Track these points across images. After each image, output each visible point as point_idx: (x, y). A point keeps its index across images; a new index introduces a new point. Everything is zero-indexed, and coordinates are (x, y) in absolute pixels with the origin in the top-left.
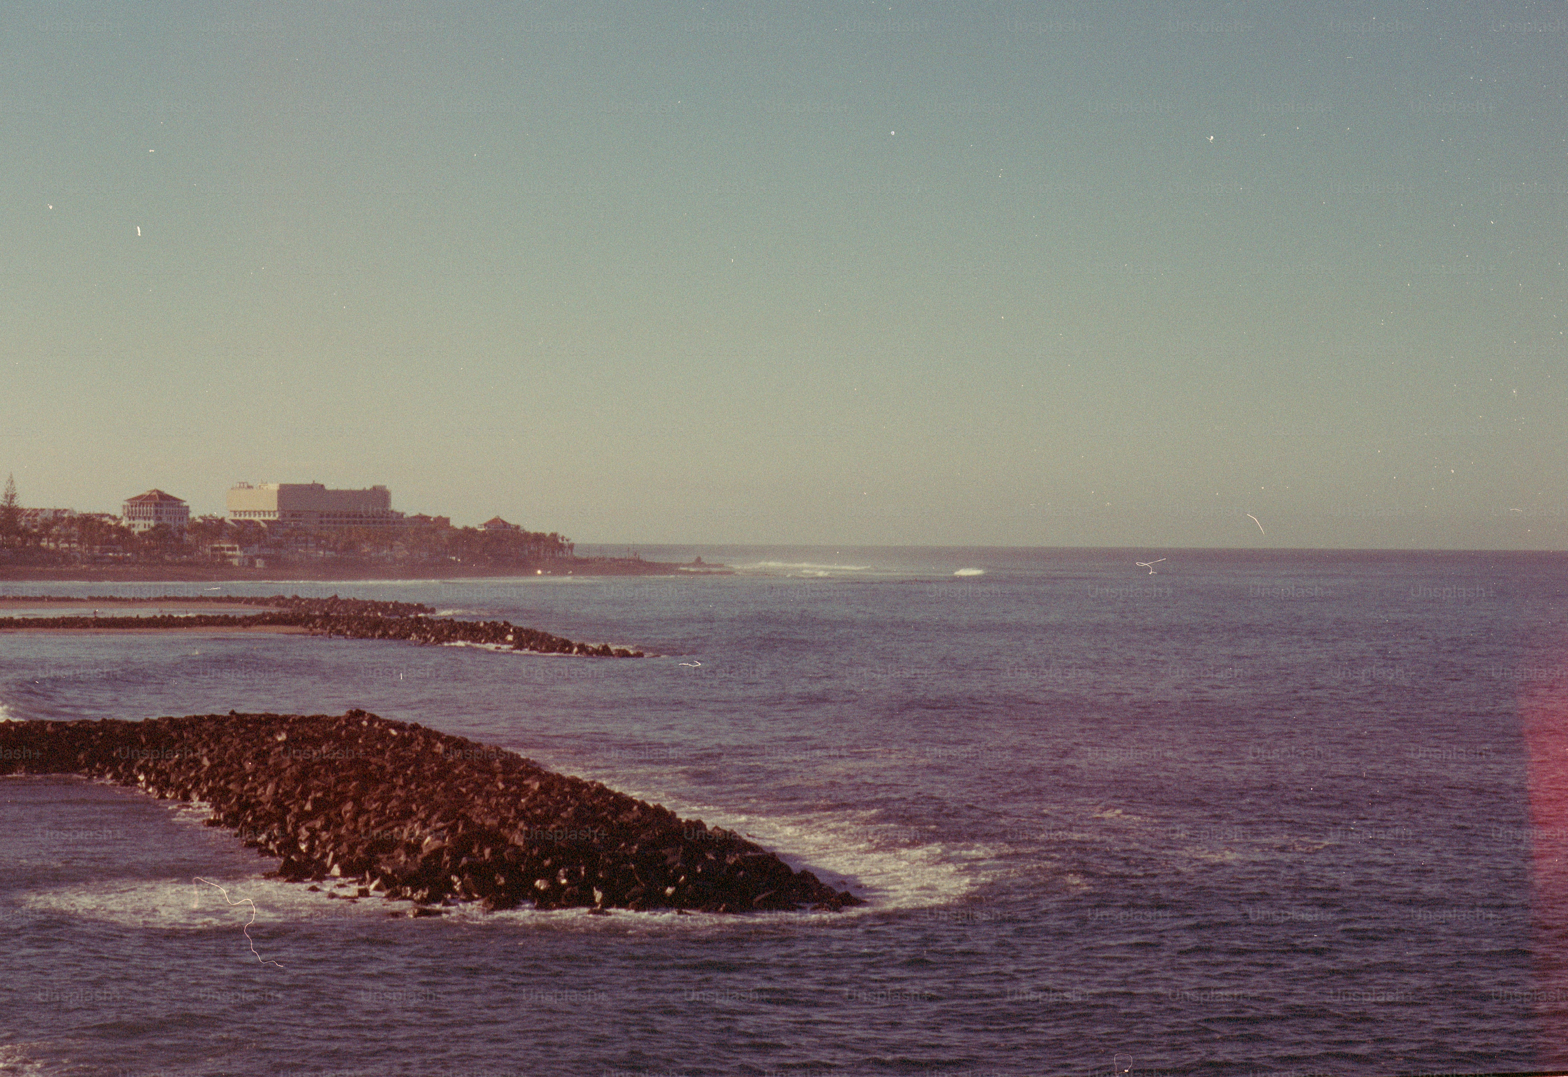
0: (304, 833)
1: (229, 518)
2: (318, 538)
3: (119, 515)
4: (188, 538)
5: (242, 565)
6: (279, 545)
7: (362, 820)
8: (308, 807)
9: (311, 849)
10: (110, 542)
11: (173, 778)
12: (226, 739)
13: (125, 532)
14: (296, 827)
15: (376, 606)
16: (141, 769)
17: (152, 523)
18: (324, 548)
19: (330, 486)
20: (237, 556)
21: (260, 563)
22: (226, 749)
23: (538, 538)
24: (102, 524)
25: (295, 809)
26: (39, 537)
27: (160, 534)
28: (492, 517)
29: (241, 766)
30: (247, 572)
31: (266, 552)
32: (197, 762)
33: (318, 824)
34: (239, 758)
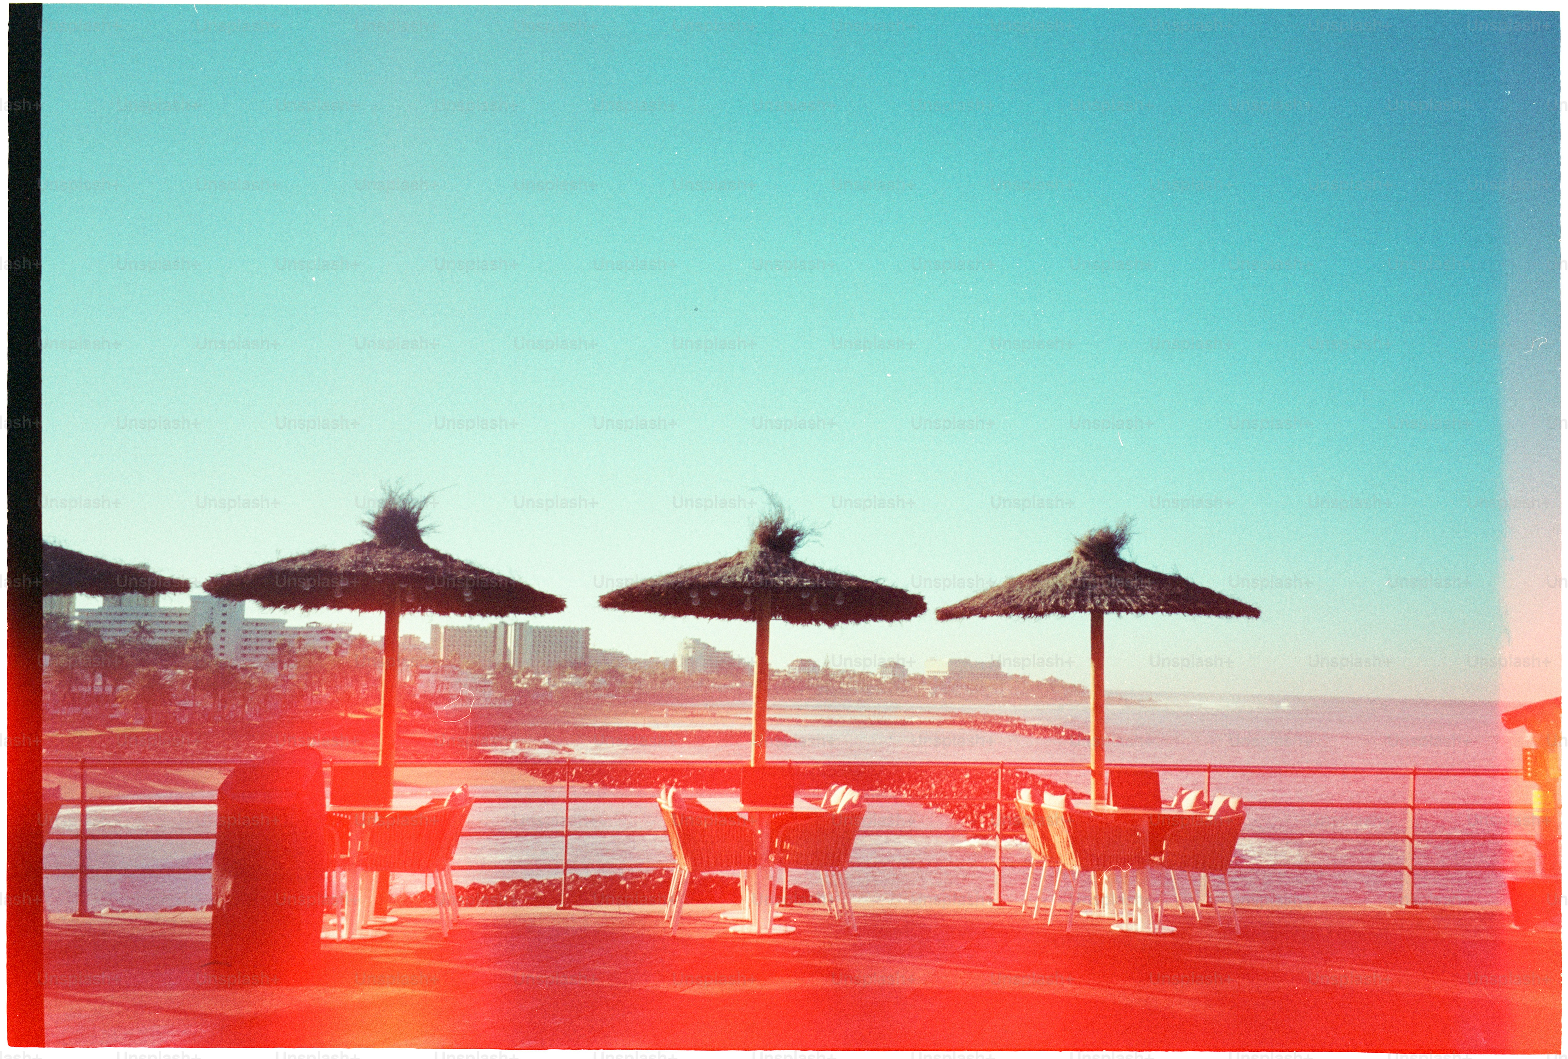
0: (982, 819)
1: (926, 675)
2: (967, 685)
3: (875, 672)
4: (907, 684)
5: (932, 697)
6: (950, 687)
7: (1009, 814)
8: (983, 807)
9: (986, 826)
10: (872, 685)
11: (919, 793)
12: (941, 776)
13: (878, 681)
14: (978, 817)
15: (999, 717)
16: (904, 789)
17: (891, 676)
18: (971, 689)
19: (973, 660)
20: (930, 692)
21: (940, 696)
22: (942, 780)
23: (1071, 686)
24: (868, 677)
25: (977, 808)
26: (840, 682)
27: (895, 682)
28: (1049, 676)
29: (950, 789)
30: (934, 700)
31: (943, 691)
32: (929, 786)
33: (989, 815)
34: (948, 784)
